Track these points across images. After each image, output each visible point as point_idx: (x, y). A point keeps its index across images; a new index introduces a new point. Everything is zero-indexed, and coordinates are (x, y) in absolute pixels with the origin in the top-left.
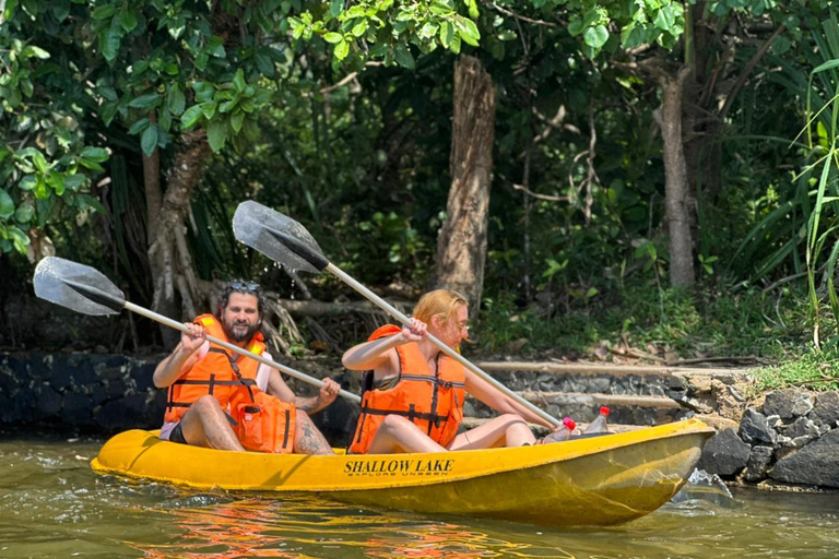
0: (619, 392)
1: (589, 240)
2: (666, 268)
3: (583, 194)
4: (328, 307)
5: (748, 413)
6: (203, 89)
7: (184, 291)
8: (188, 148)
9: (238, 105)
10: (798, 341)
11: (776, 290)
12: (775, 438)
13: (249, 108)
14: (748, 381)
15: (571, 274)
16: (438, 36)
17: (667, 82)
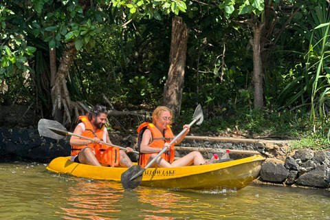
0: (236, 149)
1: (222, 89)
2: (252, 101)
3: (220, 71)
4: (120, 113)
5: (288, 158)
6: (75, 26)
7: (65, 105)
8: (69, 49)
9: (88, 33)
10: (304, 131)
11: (294, 110)
12: (299, 168)
13: (92, 34)
14: (288, 146)
15: (215, 102)
16: (170, 8)
17: (255, 29)
